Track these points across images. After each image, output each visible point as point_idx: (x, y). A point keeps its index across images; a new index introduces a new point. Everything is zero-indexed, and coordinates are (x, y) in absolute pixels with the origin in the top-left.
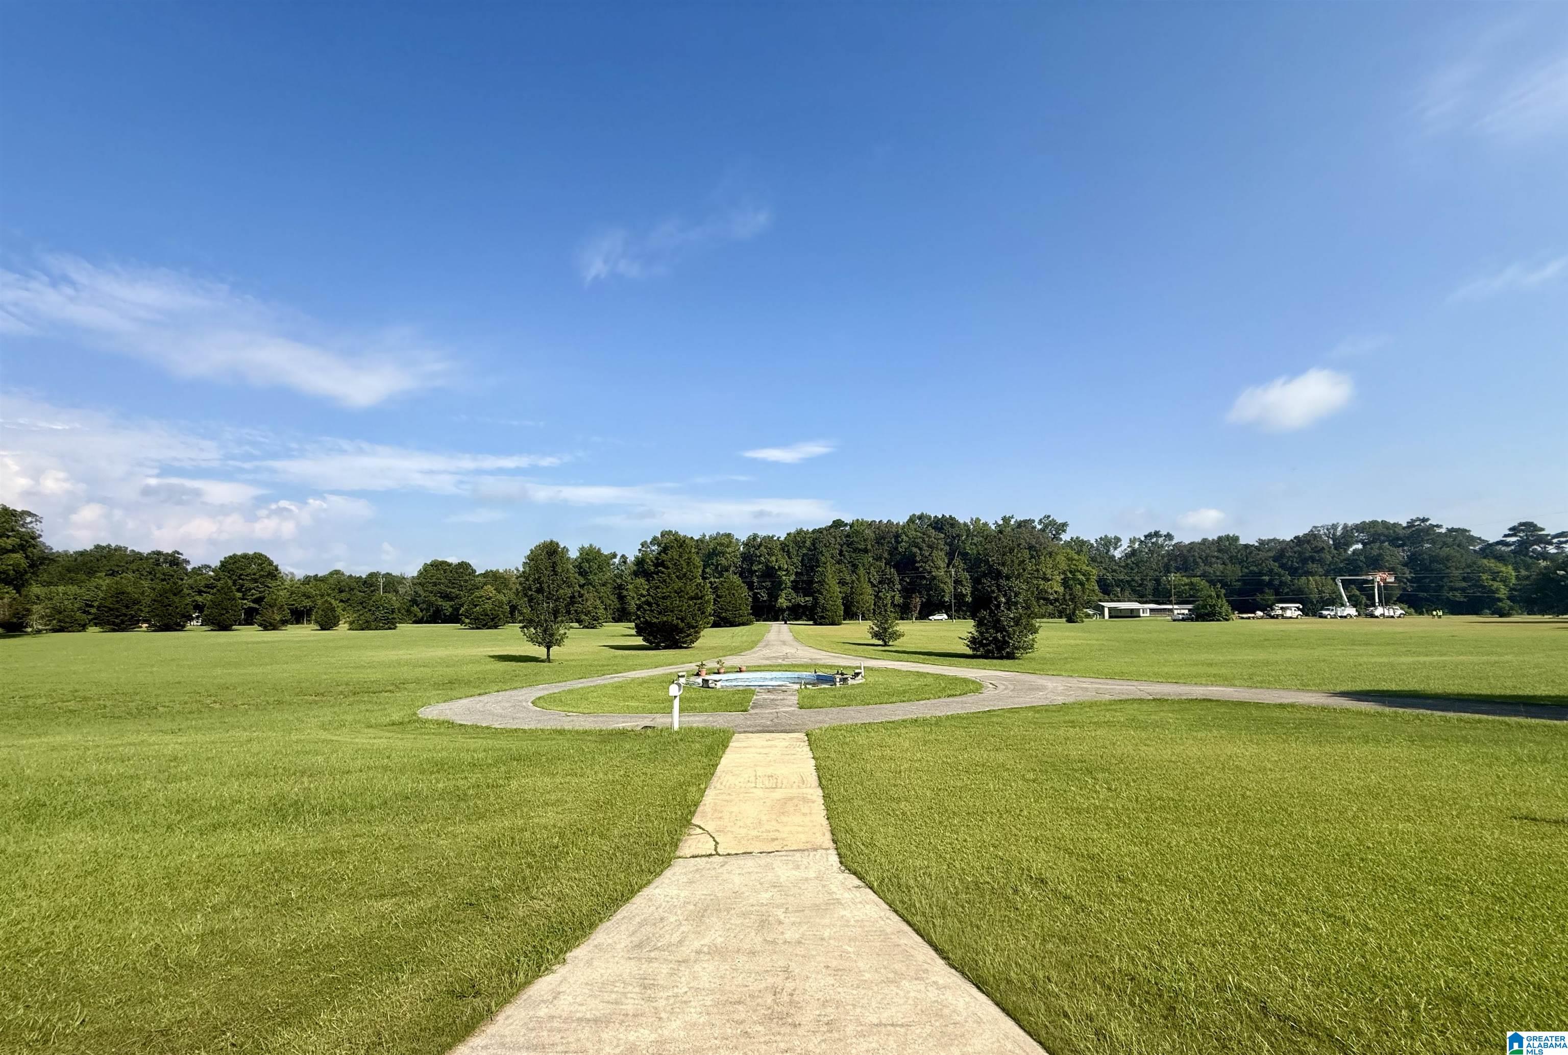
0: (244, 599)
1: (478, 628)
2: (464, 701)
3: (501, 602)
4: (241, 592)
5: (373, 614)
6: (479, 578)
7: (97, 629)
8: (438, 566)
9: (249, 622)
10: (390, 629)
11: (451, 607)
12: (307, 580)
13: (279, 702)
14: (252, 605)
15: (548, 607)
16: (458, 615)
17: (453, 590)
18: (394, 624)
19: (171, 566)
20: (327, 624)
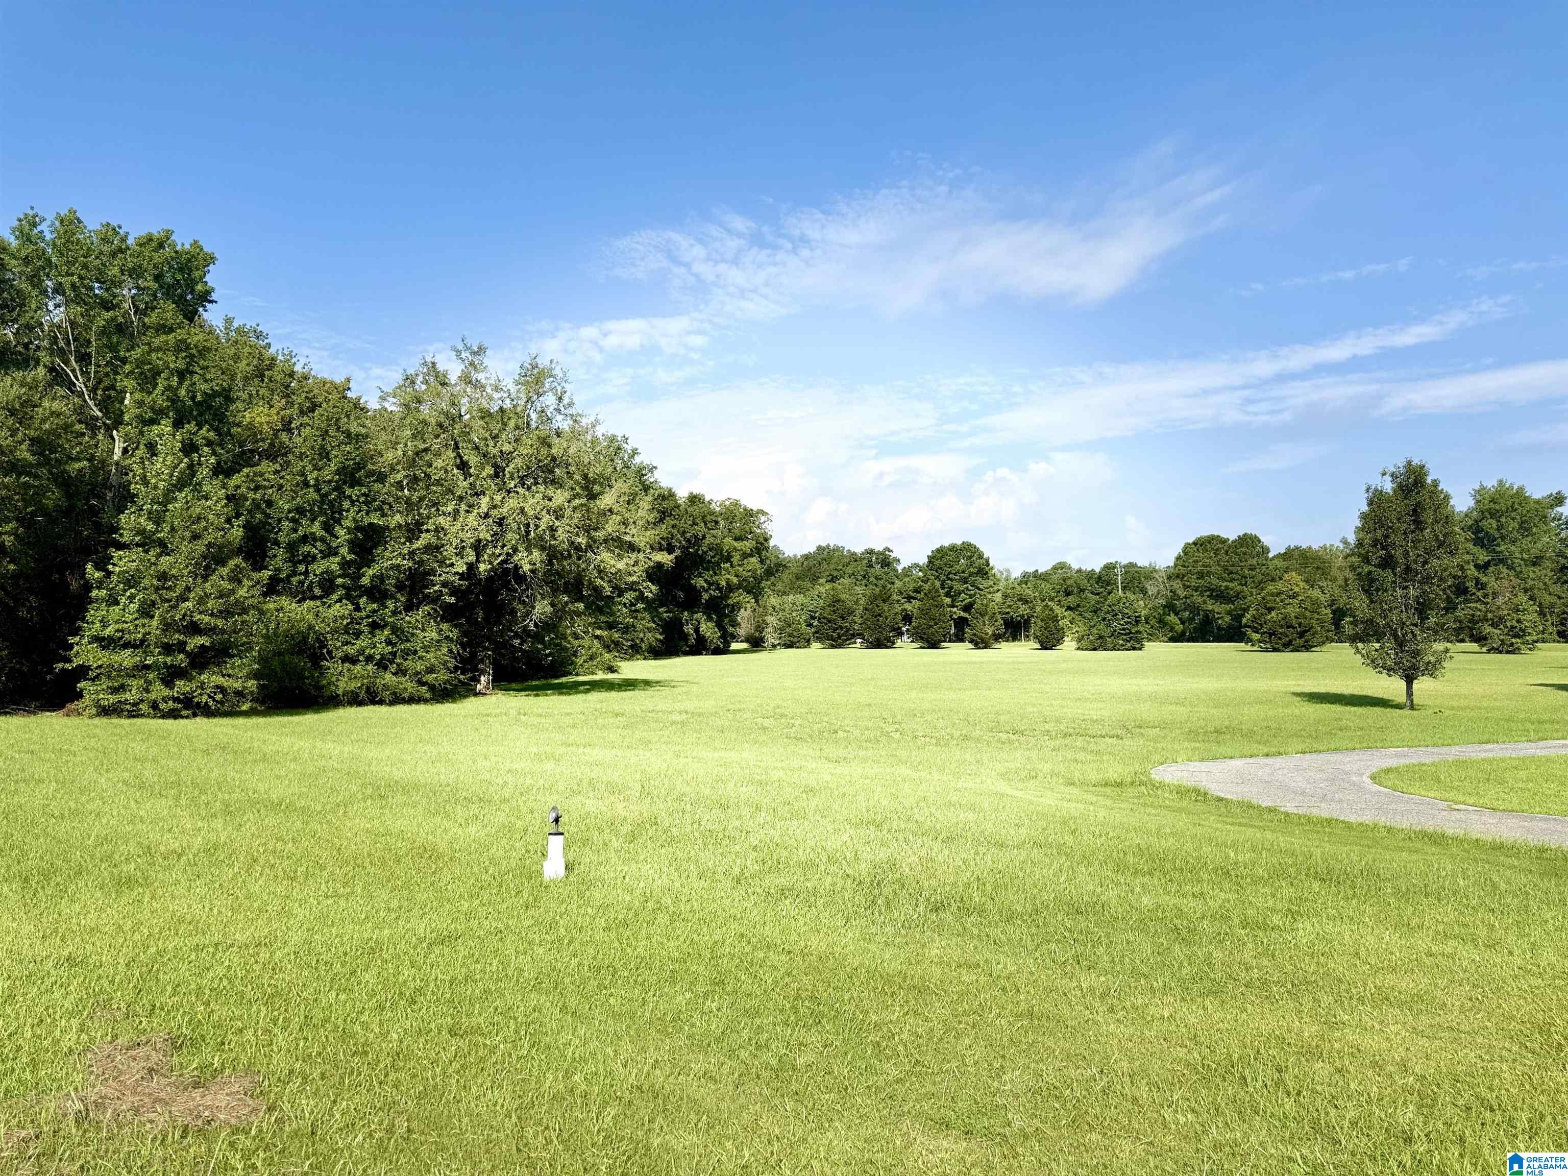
0: (953, 606)
1: (1275, 650)
2: (1238, 763)
3: (1316, 603)
4: (951, 597)
5: (1108, 626)
6: (1276, 561)
7: (818, 645)
8: (1206, 544)
9: (959, 638)
10: (1134, 649)
11: (1229, 613)
12: (1025, 579)
13: (966, 738)
14: (963, 614)
15: (1406, 596)
16: (1241, 626)
17: (1231, 585)
18: (1139, 641)
19: (882, 567)
20: (1048, 643)
